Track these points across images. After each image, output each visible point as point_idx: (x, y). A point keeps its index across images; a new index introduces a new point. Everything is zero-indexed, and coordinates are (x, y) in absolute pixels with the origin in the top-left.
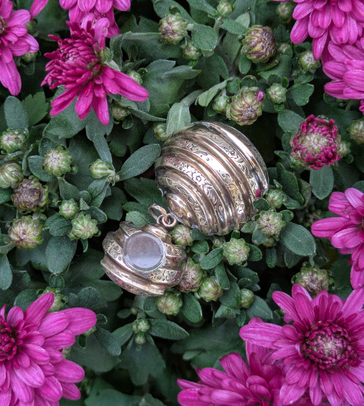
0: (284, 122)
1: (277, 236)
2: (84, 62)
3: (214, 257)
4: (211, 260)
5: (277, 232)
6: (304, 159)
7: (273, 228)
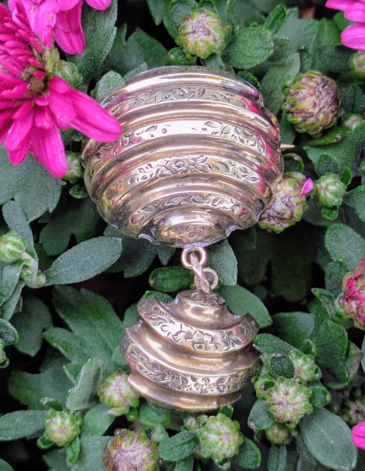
0: (334, 244)
1: (293, 426)
2: (17, 67)
3: (183, 444)
4: (177, 447)
5: (295, 418)
6: (360, 316)
7: (291, 410)
